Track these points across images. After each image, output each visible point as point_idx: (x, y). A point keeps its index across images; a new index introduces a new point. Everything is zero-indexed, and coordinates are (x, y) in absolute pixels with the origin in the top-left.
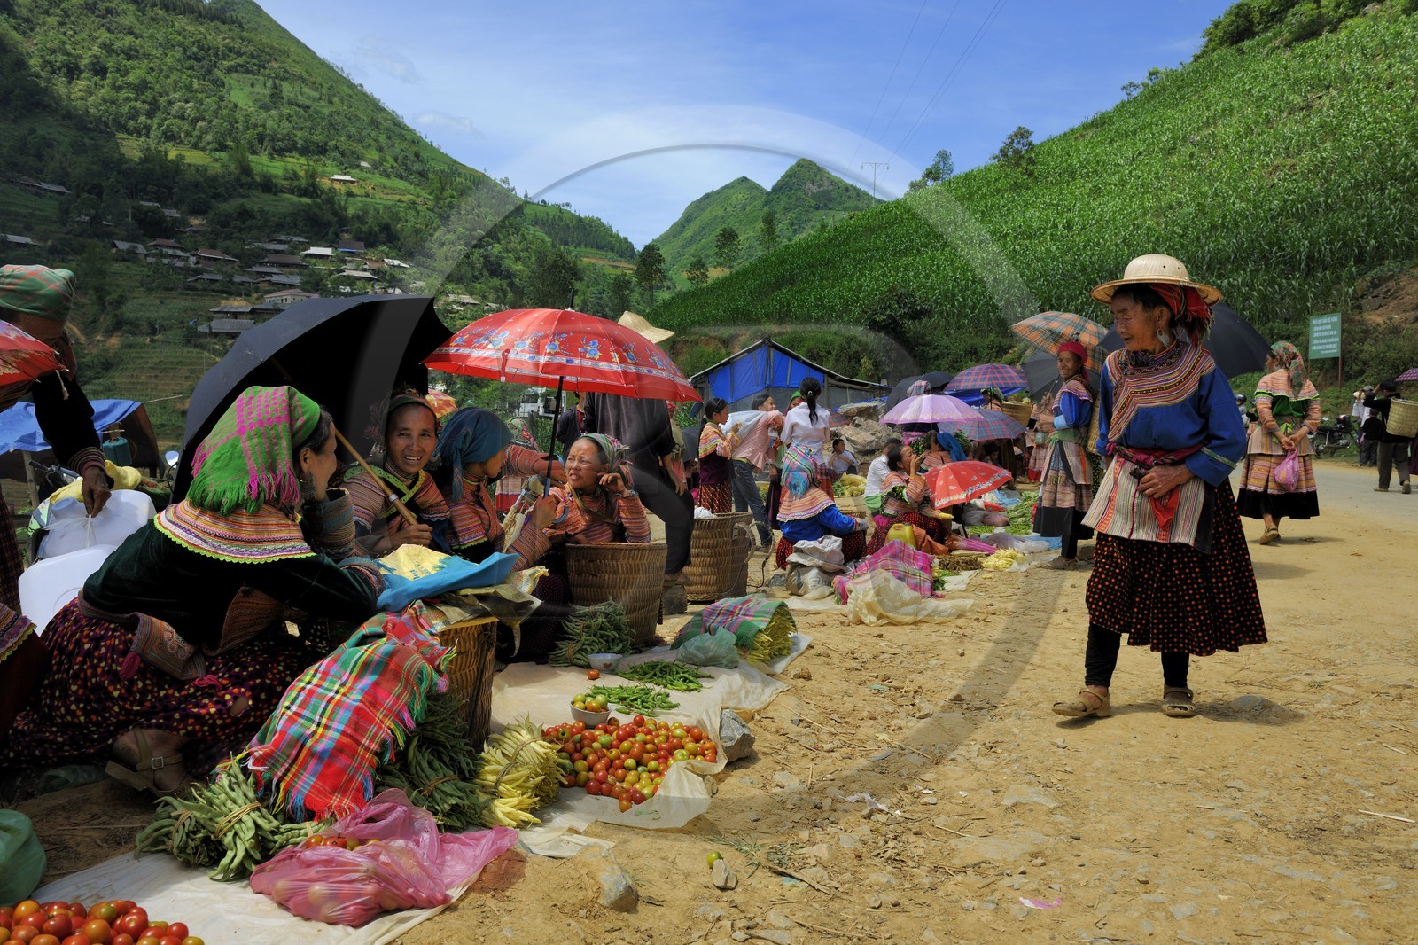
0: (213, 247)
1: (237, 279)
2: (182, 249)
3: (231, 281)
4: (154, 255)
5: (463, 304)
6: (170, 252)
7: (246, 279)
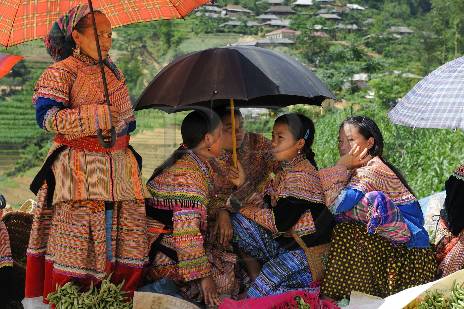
0: (236, 4)
1: (250, 24)
2: (218, 6)
3: (246, 26)
4: (201, 11)
6: (211, 8)
7: (255, 23)
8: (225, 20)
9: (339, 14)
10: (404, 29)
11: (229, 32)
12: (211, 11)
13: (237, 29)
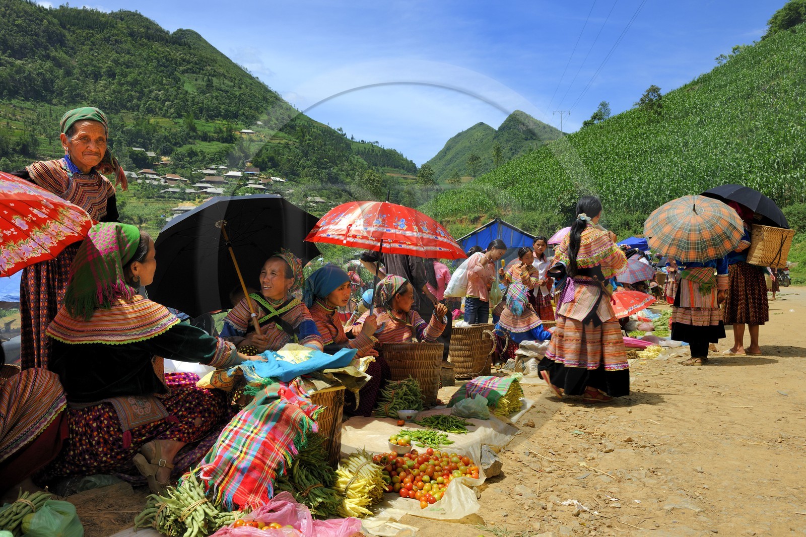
0: (174, 173)
1: (188, 191)
2: (157, 175)
3: (184, 192)
4: (142, 178)
5: (316, 203)
6: (151, 176)
7: (192, 191)
8: (165, 187)
9: (265, 185)
10: (318, 199)
11: (170, 198)
12: (151, 179)
13: (177, 195)
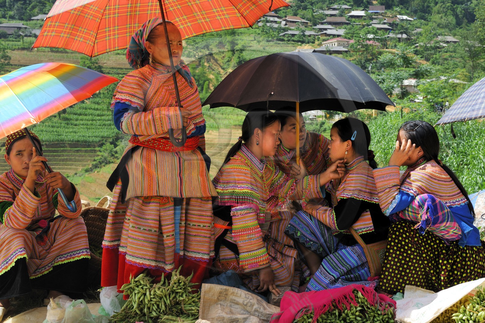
0: (295, 15)
1: (307, 33)
2: (278, 17)
3: (304, 35)
4: (263, 21)
6: (272, 19)
7: (313, 33)
8: (285, 30)
9: (390, 25)
10: (450, 38)
11: (289, 40)
12: (272, 22)
13: (295, 38)
